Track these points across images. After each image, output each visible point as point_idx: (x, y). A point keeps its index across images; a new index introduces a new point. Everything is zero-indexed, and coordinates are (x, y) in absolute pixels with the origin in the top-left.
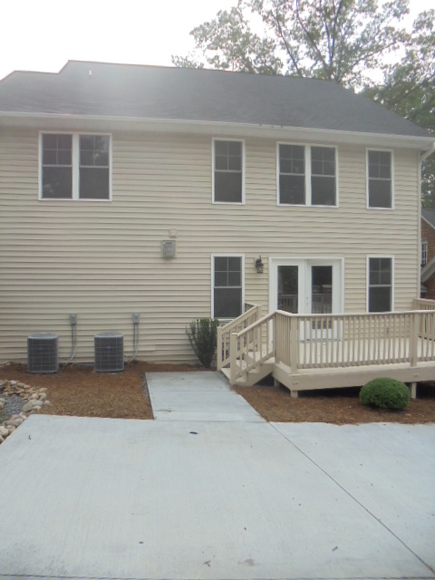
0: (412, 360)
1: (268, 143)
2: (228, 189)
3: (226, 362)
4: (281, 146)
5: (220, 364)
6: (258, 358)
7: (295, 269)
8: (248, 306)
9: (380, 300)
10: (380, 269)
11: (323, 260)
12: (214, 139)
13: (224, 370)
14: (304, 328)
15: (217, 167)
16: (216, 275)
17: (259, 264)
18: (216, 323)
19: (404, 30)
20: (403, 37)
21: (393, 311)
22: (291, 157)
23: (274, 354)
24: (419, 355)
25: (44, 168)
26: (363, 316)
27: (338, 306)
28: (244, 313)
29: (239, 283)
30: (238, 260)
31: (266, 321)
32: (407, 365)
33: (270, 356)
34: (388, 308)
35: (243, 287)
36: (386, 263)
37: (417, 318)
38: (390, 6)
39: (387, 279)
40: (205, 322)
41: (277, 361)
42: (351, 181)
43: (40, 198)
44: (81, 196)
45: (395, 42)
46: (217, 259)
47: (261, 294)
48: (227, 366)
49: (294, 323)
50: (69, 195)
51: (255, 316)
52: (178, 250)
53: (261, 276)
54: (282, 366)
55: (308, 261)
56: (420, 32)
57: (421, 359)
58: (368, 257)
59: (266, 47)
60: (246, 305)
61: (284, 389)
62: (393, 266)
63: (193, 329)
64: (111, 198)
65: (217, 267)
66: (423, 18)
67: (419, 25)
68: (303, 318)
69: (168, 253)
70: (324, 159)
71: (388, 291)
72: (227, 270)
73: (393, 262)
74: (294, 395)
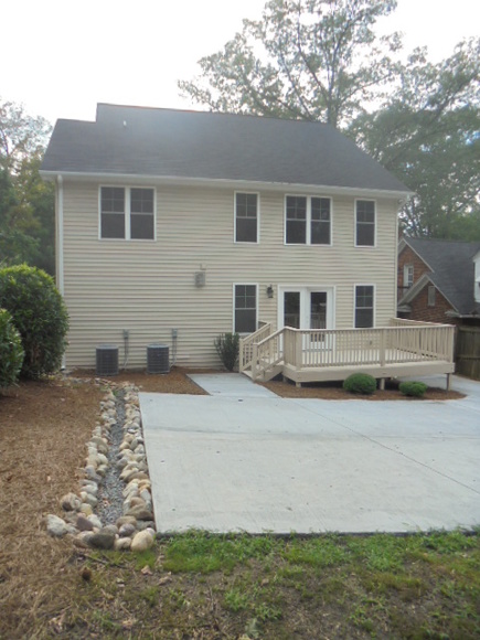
0: (381, 362)
1: (278, 195)
2: (247, 232)
3: (247, 366)
4: (288, 198)
5: (242, 368)
6: (272, 361)
7: (298, 294)
8: (261, 324)
9: (364, 318)
10: (364, 295)
11: (319, 287)
12: (235, 192)
13: (246, 372)
14: (305, 338)
15: (238, 214)
16: (237, 299)
17: (270, 291)
18: (237, 337)
19: (399, 62)
20: (398, 69)
21: (375, 327)
22: (295, 206)
23: (284, 359)
24: (386, 359)
25: (102, 215)
26: (350, 331)
27: (331, 323)
28: (257, 330)
29: (254, 306)
30: (254, 287)
31: (278, 334)
32: (378, 365)
33: (281, 360)
34: (370, 324)
35: (258, 309)
36: (370, 289)
37: (385, 332)
38: (387, 39)
39: (370, 302)
40: (229, 336)
41: (286, 362)
42: (343, 225)
43: (99, 238)
44: (132, 237)
45: (390, 74)
46: (237, 286)
47: (271, 314)
48: (249, 369)
49: (298, 335)
50: (123, 236)
51: (268, 332)
52: (207, 280)
53: (272, 300)
54: (289, 366)
55: (307, 288)
56: (414, 65)
57: (388, 362)
58: (355, 285)
59: (269, 73)
60: (260, 323)
61: (292, 382)
62: (375, 293)
63: (220, 341)
64: (156, 239)
65: (237, 294)
66: (417, 54)
67: (413, 59)
68: (305, 332)
69: (199, 281)
70: (322, 206)
71: (371, 312)
72: (245, 295)
73: (375, 289)
74: (298, 386)
